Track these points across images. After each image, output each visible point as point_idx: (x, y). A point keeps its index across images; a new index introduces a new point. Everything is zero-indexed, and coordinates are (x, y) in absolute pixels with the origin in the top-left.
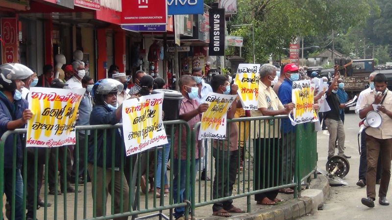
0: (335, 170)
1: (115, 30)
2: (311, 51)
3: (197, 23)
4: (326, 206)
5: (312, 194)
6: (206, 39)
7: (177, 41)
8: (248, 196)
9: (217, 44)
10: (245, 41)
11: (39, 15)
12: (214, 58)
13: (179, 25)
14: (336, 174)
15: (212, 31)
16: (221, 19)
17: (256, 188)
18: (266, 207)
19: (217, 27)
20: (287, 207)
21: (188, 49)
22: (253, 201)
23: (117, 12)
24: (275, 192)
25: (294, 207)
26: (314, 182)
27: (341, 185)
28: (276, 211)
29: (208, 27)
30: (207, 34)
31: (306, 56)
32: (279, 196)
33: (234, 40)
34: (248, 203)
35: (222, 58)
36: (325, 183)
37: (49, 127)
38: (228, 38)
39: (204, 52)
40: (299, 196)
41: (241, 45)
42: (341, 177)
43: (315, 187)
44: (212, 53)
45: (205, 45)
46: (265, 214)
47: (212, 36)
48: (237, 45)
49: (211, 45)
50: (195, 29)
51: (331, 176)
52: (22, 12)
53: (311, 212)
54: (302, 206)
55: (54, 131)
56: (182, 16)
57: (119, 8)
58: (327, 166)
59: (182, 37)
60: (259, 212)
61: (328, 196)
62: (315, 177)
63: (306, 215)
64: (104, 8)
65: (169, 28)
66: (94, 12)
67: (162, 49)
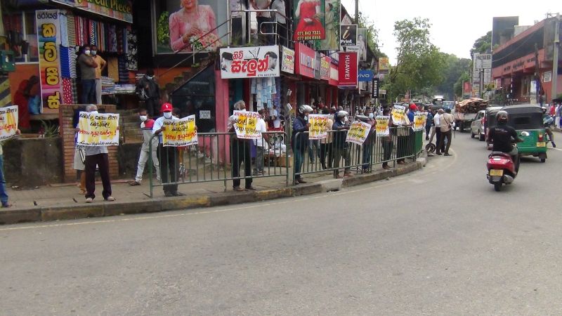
0: (430, 149)
1: (334, 88)
2: (414, 95)
3: (367, 85)
4: (427, 165)
5: (421, 160)
6: (371, 91)
7: (360, 92)
9: (375, 93)
10: (387, 92)
11: (304, 82)
12: (374, 99)
13: (360, 86)
14: (430, 151)
15: (373, 88)
16: (378, 83)
19: (375, 86)
20: (410, 165)
21: (364, 96)
23: (336, 81)
24: (404, 159)
25: (414, 165)
26: (421, 154)
27: (432, 156)
29: (372, 86)
30: (371, 89)
31: (412, 98)
32: (406, 161)
33: (383, 91)
35: (377, 99)
36: (426, 155)
37: (317, 131)
38: (380, 90)
39: (370, 97)
41: (385, 93)
42: (432, 152)
43: (422, 157)
44: (373, 97)
45: (370, 94)
46: (401, 168)
47: (373, 90)
48: (383, 93)
49: (373, 94)
50: (367, 87)
51: (428, 152)
53: (420, 168)
54: (416, 165)
55: (319, 132)
56: (362, 82)
57: (337, 79)
58: (426, 148)
59: (361, 90)
61: (427, 161)
62: (421, 152)
63: (418, 169)
64: (331, 79)
65: (357, 87)
66: (327, 81)
67: (353, 96)
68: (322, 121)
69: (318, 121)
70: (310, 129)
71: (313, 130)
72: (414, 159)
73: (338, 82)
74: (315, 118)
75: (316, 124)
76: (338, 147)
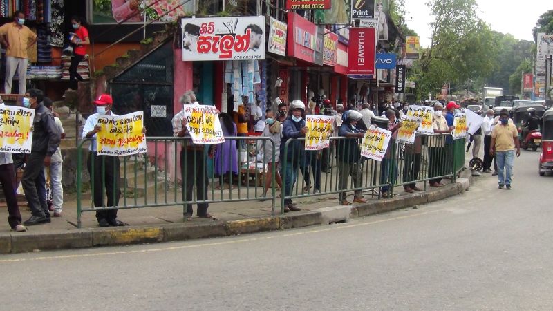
0: (475, 166)
1: (342, 77)
2: (454, 90)
3: (389, 74)
4: (471, 189)
5: (462, 181)
6: (394, 83)
7: (378, 84)
8: (425, 182)
9: (400, 86)
10: (416, 84)
11: (300, 68)
12: (397, 94)
13: (379, 75)
14: (475, 169)
15: (397, 78)
16: (403, 71)
17: (429, 177)
18: (435, 188)
19: (400, 76)
20: (448, 188)
21: (383, 89)
22: (428, 184)
23: (346, 67)
24: (440, 179)
25: (452, 188)
26: (462, 173)
27: (478, 176)
28: (441, 191)
29: (395, 76)
30: (394, 80)
31: (451, 94)
32: (442, 181)
33: (410, 83)
34: (425, 186)
35: (402, 94)
36: (470, 175)
37: (317, 138)
38: (406, 82)
39: (392, 91)
40: (455, 182)
41: (414, 87)
42: (478, 170)
43: (464, 177)
44: (397, 91)
45: (393, 86)
46: (435, 192)
47: (397, 81)
48: (411, 86)
49: (397, 87)
50: (388, 77)
51: (472, 170)
52: (290, 66)
53: (462, 192)
54: (456, 188)
55: (320, 140)
56: (381, 70)
57: (346, 64)
58: (470, 164)
59: (381, 82)
60: (431, 191)
61: (471, 183)
62: (463, 170)
63: (458, 193)
64: (338, 65)
65: (374, 77)
66: (333, 67)
67: (369, 89)
68: (325, 124)
69: (319, 125)
70: (307, 135)
71: (311, 138)
72: (453, 179)
73: (347, 69)
74: (316, 121)
75: (315, 129)
76: (346, 161)
